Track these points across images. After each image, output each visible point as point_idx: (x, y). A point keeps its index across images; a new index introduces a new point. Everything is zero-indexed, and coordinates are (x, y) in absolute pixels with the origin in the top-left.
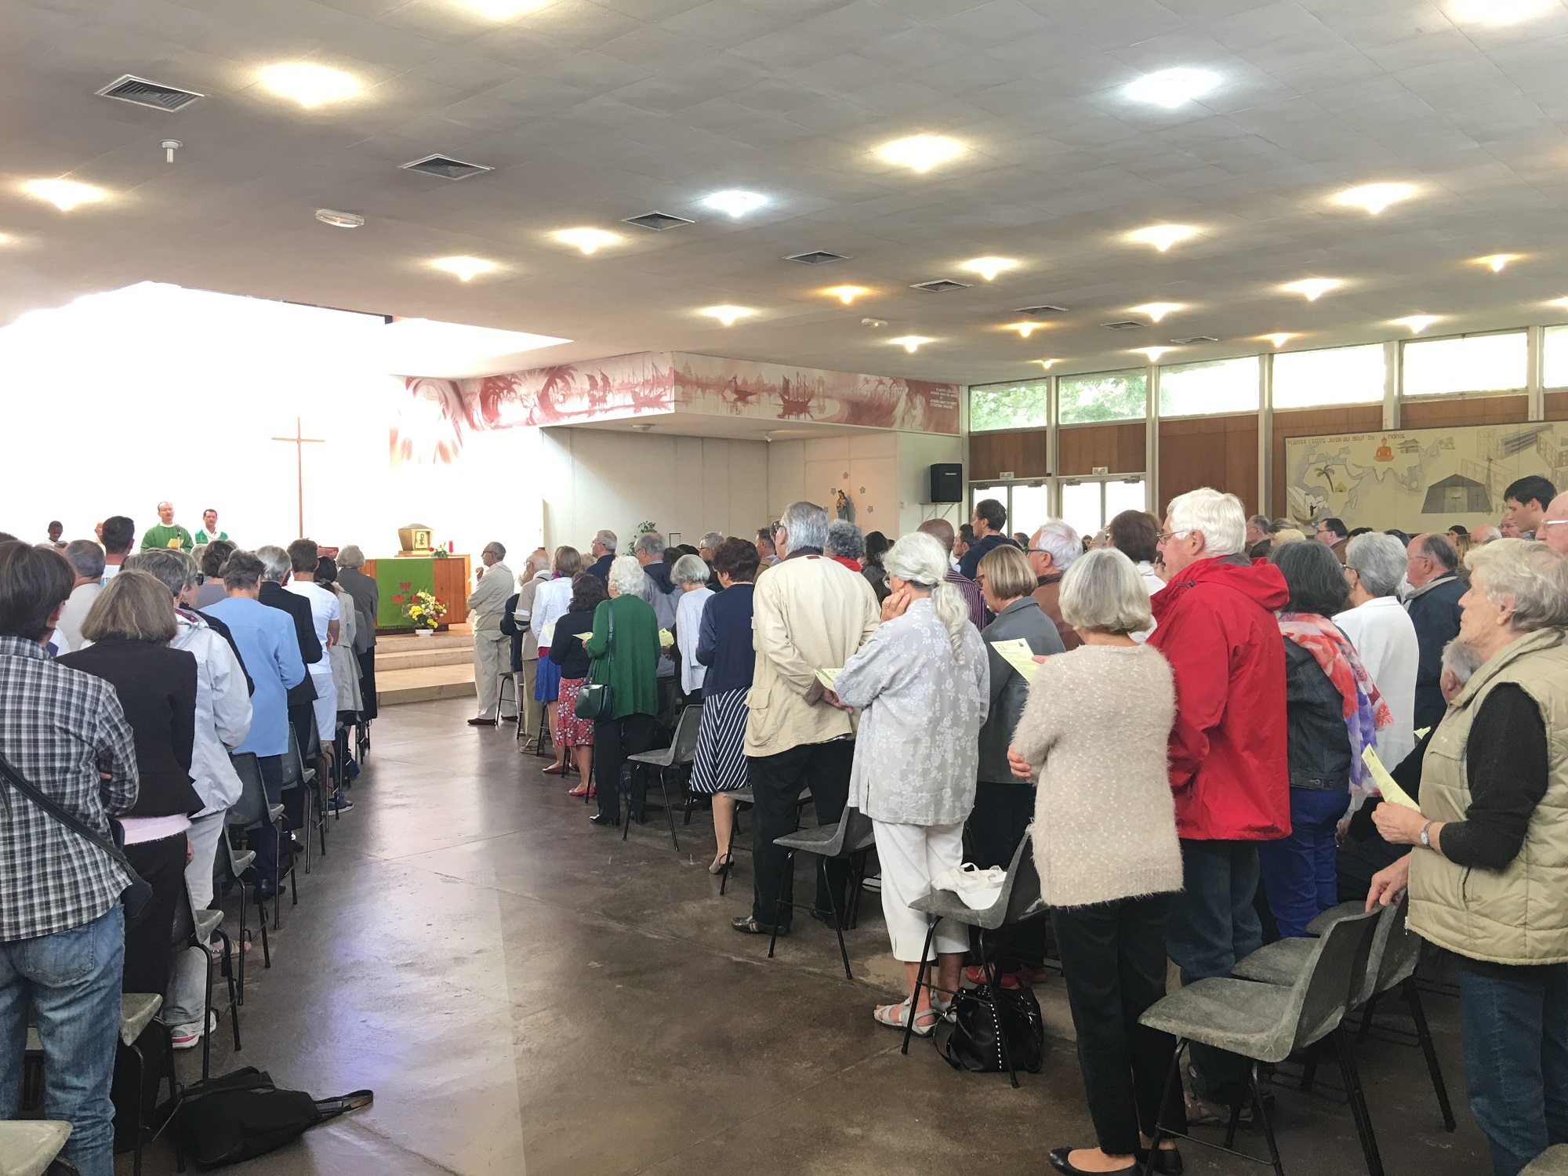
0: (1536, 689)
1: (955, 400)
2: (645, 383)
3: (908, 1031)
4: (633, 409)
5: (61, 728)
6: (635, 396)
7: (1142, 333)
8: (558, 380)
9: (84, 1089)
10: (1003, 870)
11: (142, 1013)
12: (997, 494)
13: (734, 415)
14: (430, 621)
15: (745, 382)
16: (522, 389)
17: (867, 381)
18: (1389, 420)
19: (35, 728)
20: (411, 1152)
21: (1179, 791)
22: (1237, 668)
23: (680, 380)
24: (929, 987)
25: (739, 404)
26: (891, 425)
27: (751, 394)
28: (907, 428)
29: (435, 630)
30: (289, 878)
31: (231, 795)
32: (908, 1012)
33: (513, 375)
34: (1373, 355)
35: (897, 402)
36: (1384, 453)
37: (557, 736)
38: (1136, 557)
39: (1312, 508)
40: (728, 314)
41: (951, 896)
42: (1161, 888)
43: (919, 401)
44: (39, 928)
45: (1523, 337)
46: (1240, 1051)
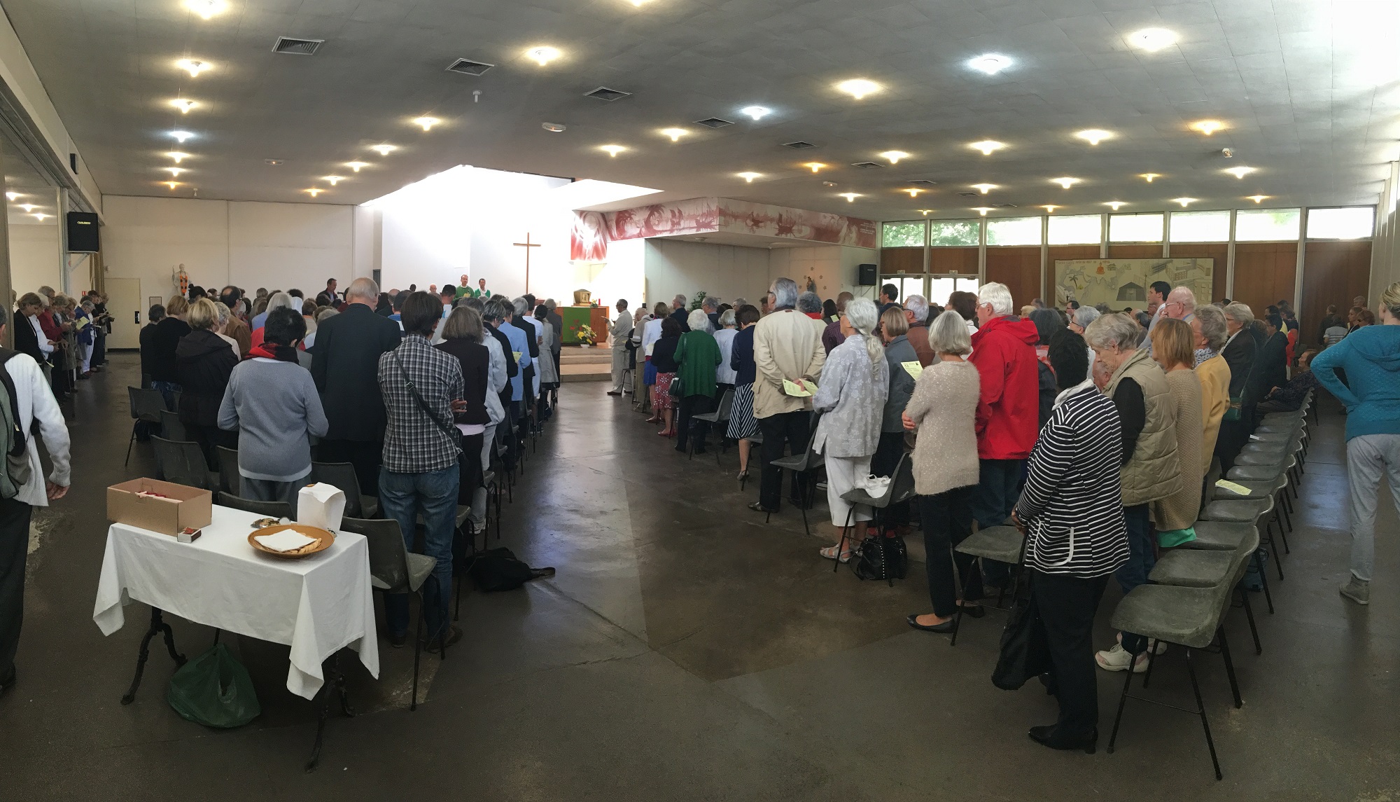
0: (1139, 380)
1: (874, 229)
2: (703, 215)
3: (837, 561)
4: (695, 229)
5: (438, 378)
6: (697, 222)
7: (977, 199)
8: (655, 213)
9: (441, 545)
10: (890, 478)
11: (463, 514)
12: (896, 282)
13: (751, 233)
14: (588, 340)
15: (758, 215)
16: (636, 218)
17: (825, 217)
18: (1103, 254)
19: (427, 377)
20: (577, 602)
21: (979, 434)
22: (1009, 374)
23: (722, 213)
24: (849, 538)
25: (754, 227)
26: (838, 241)
27: (762, 222)
28: (847, 244)
29: (590, 345)
30: (520, 462)
31: (500, 417)
32: (837, 551)
33: (632, 210)
34: (1095, 221)
35: (841, 229)
36: (1100, 270)
37: (655, 403)
38: (966, 318)
39: (1067, 297)
40: (749, 176)
41: (863, 491)
42: (969, 483)
43: (854, 229)
44: (427, 468)
45: (1161, 216)
46: (1003, 560)
